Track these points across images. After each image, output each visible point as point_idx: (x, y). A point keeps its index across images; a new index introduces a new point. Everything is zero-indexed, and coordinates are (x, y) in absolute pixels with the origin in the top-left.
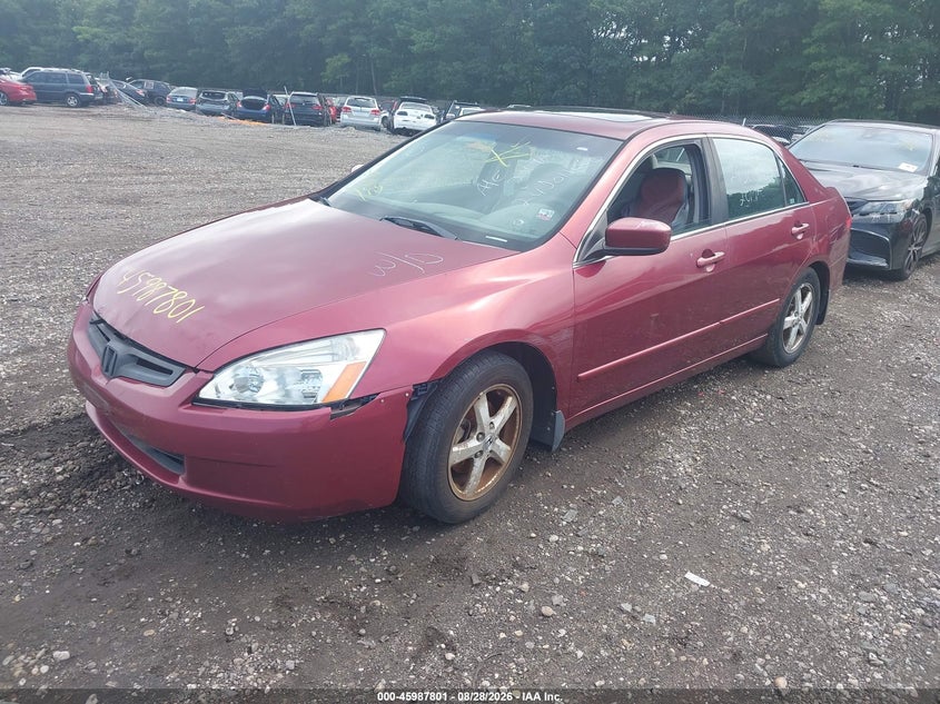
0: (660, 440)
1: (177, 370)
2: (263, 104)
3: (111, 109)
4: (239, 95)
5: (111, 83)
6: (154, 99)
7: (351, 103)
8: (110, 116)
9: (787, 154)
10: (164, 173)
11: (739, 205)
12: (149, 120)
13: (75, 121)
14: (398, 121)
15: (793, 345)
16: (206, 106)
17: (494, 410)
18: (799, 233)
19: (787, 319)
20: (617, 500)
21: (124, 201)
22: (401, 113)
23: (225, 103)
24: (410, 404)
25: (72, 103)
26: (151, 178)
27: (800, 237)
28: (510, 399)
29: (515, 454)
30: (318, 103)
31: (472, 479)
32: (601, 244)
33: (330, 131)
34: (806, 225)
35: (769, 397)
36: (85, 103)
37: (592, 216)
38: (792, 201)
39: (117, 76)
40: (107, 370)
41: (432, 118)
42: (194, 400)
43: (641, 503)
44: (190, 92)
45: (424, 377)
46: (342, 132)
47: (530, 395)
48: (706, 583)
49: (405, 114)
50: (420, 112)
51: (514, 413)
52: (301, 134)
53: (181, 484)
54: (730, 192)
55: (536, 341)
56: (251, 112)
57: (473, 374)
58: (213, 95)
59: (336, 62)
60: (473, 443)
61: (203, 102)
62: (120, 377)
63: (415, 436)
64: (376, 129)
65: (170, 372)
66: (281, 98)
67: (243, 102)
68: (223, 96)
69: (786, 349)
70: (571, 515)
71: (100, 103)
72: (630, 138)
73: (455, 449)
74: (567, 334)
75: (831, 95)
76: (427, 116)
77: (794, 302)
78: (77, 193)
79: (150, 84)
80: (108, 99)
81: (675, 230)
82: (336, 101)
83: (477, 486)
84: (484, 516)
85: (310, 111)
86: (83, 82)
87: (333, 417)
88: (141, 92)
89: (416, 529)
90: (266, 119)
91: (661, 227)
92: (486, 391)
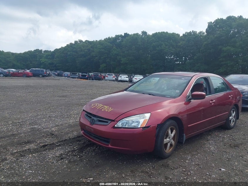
0: (205, 144)
1: (109, 122)
2: (86, 75)
3: (50, 77)
4: (81, 74)
5: (50, 72)
6: (59, 75)
7: (108, 75)
8: (50, 79)
9: (225, 80)
10: (69, 91)
11: (217, 90)
12: (59, 80)
13: (43, 80)
14: (119, 79)
15: (232, 124)
16: (72, 76)
17: (172, 132)
18: (231, 97)
19: (230, 117)
20: (199, 155)
21: (63, 96)
22: (120, 77)
23: (77, 75)
24: (157, 128)
25: (41, 76)
26: (67, 92)
27: (231, 98)
28: (174, 130)
29: (175, 143)
30: (100, 75)
31: (168, 148)
32: (190, 97)
33: (103, 81)
34: (232, 96)
35: (229, 135)
36: (44, 76)
37: (188, 91)
38: (228, 90)
39: (51, 70)
40: (92, 123)
41: (127, 78)
42: (114, 127)
43: (205, 155)
44: (69, 73)
45: (159, 123)
46: (106, 81)
47: (178, 130)
48: (225, 170)
49: (121, 77)
50: (125, 77)
51: (175, 134)
52: (96, 82)
53: (110, 146)
54: (215, 87)
55: (180, 117)
56: (83, 77)
57: (168, 123)
58: (74, 74)
59: (103, 66)
60: (168, 139)
61: (72, 75)
62: (95, 124)
63: (157, 136)
64: (114, 81)
65: (108, 122)
66: (91, 74)
67: (81, 75)
68: (76, 74)
69: (231, 125)
70: (189, 157)
71: (47, 76)
72: (193, 76)
73: (165, 140)
74: (186, 116)
75: (227, 70)
76: (126, 77)
77: (231, 114)
78: (52, 95)
79: (58, 72)
80: (49, 75)
81: (207, 95)
82: (103, 74)
83: (168, 150)
84: (170, 157)
85: (98, 77)
86: (44, 71)
87: (143, 130)
88: (56, 74)
89: (156, 159)
90: (87, 79)
91: (204, 93)
92: (170, 127)
